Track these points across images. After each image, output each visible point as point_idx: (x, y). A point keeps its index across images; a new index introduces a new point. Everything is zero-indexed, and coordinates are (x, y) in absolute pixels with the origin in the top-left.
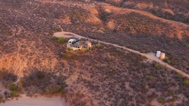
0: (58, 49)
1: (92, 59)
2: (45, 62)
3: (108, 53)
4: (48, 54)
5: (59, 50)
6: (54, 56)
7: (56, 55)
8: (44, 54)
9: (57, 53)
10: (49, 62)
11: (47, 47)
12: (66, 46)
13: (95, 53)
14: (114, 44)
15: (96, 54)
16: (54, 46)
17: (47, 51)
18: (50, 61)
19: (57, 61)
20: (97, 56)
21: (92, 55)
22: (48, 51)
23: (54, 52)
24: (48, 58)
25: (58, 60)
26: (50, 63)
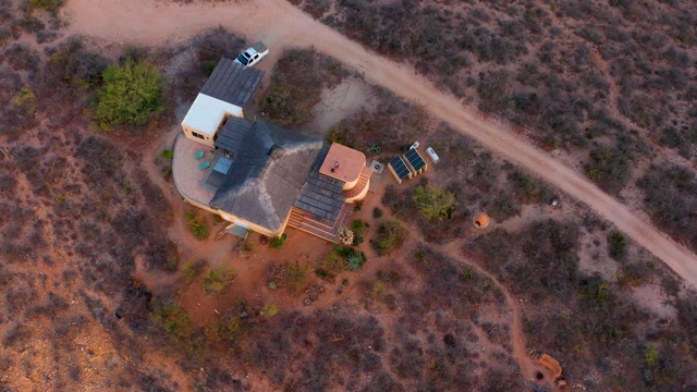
0: (114, 211)
1: (382, 379)
2: (28, 366)
3: (509, 300)
4: (42, 269)
5: (118, 225)
6: (89, 303)
7: (99, 288)
8: (11, 276)
9: (107, 258)
10: (57, 359)
11: (23, 181)
12: (168, 174)
13: (402, 284)
14: (546, 144)
15: (409, 297)
16: (74, 171)
17: (28, 230)
18: (61, 351)
19: (116, 359)
20: (420, 338)
21: (385, 320)
22: (37, 239)
23: (83, 251)
24: (46, 322)
25: (119, 340)
26: (65, 374)
